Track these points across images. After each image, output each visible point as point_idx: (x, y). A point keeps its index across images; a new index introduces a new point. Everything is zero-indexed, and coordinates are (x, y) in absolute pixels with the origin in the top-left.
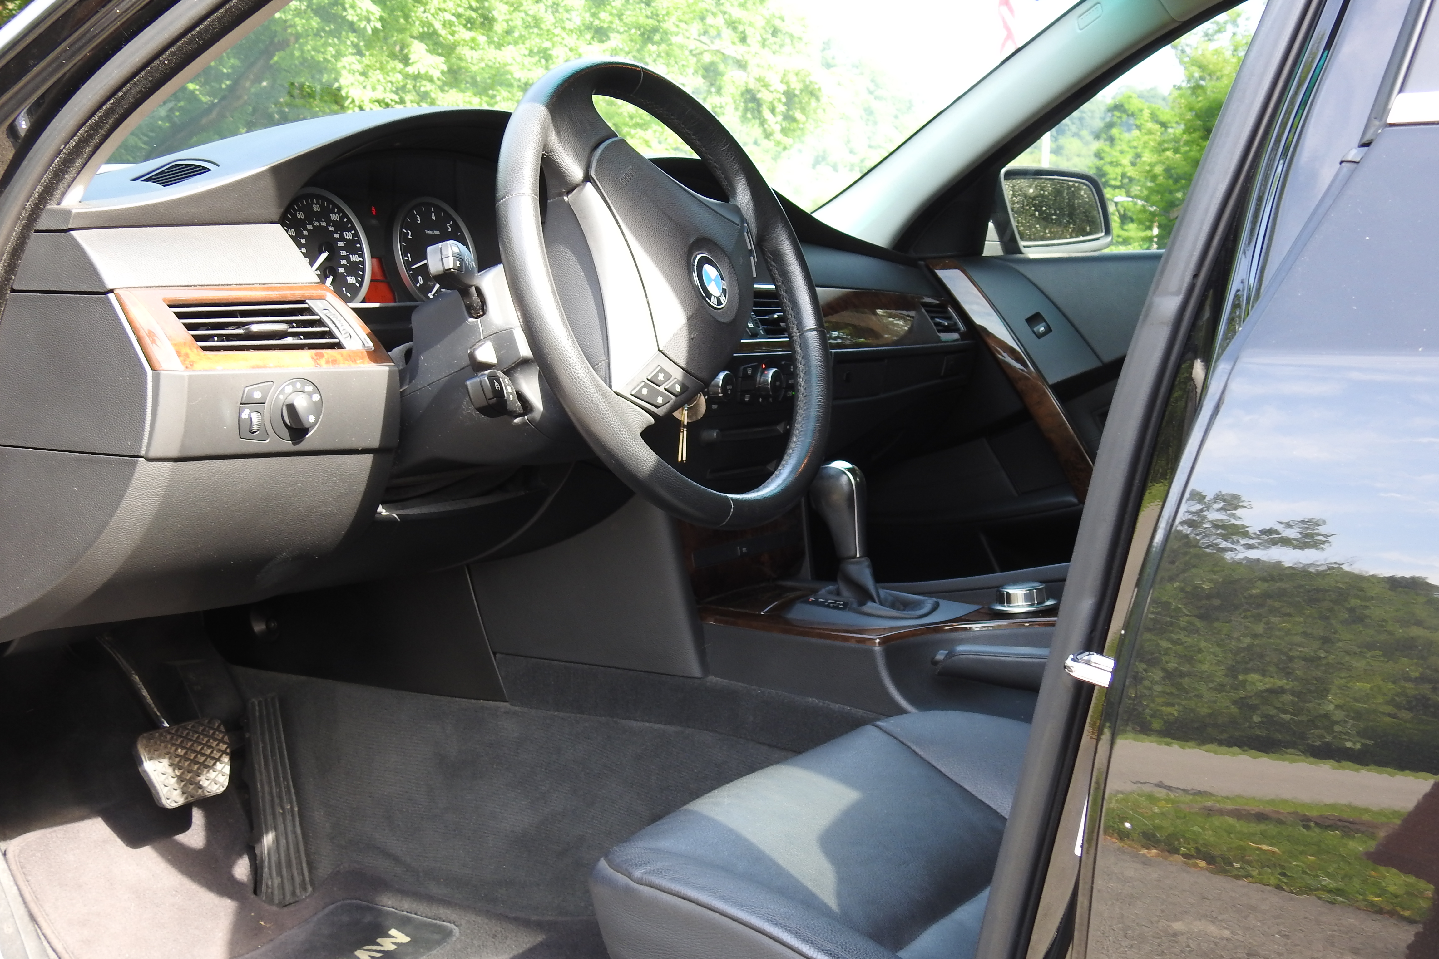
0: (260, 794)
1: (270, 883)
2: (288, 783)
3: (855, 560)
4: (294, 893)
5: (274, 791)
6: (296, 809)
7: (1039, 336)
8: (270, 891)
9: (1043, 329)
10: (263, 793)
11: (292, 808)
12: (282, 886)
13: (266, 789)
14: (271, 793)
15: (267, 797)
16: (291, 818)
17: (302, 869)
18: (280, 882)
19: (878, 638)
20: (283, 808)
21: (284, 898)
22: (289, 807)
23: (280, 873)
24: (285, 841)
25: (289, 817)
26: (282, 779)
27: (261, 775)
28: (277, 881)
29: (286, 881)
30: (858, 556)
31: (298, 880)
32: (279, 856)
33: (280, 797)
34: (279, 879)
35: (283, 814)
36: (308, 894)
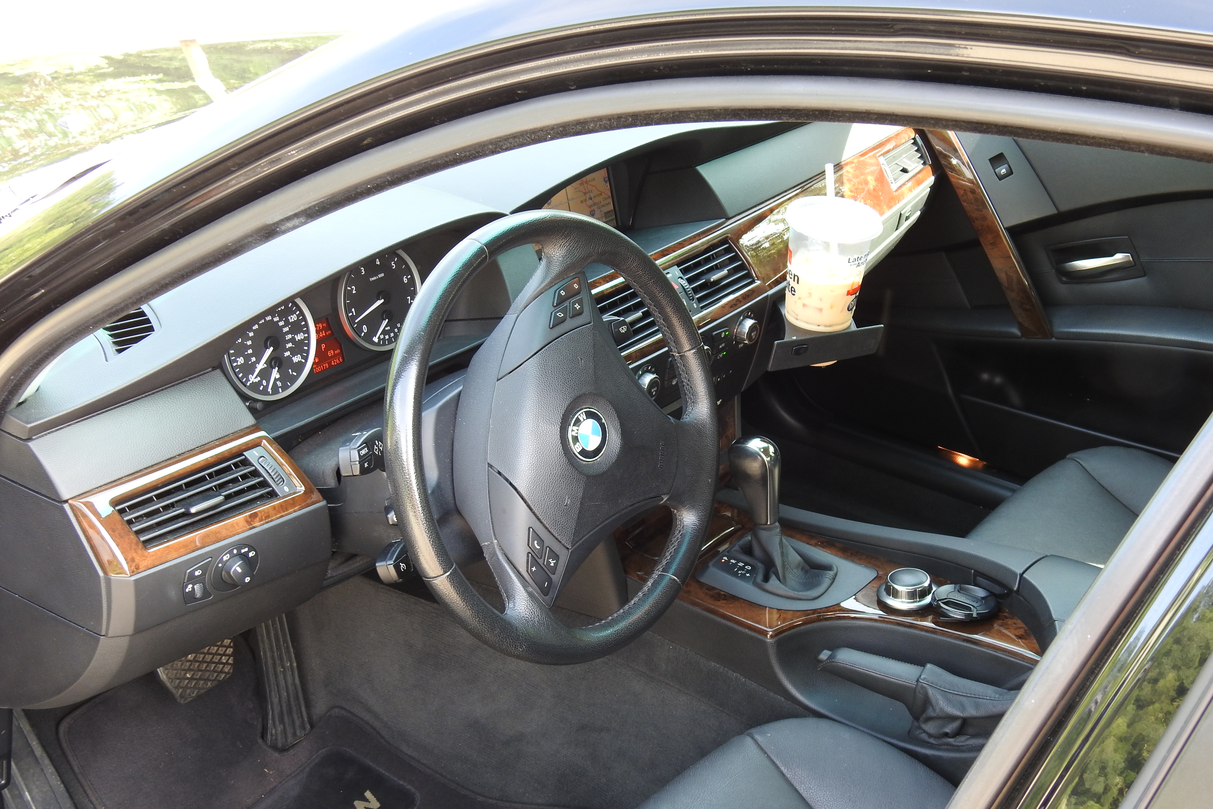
0: (263, 661)
1: (274, 732)
2: (287, 644)
3: (767, 526)
4: (294, 734)
5: (276, 654)
6: (295, 664)
7: (1001, 178)
8: (274, 738)
9: (1004, 171)
10: (266, 658)
11: (291, 665)
12: (284, 731)
13: (269, 654)
14: (273, 658)
15: (270, 662)
16: (290, 673)
17: (301, 712)
18: (283, 728)
19: (771, 631)
20: (283, 667)
21: (286, 741)
22: (289, 665)
23: (282, 721)
24: (286, 694)
25: (289, 673)
26: (282, 643)
27: (264, 644)
28: (280, 728)
29: (287, 726)
30: (769, 523)
31: (298, 723)
32: (281, 707)
33: (281, 658)
34: (282, 726)
35: (284, 673)
36: (307, 732)
